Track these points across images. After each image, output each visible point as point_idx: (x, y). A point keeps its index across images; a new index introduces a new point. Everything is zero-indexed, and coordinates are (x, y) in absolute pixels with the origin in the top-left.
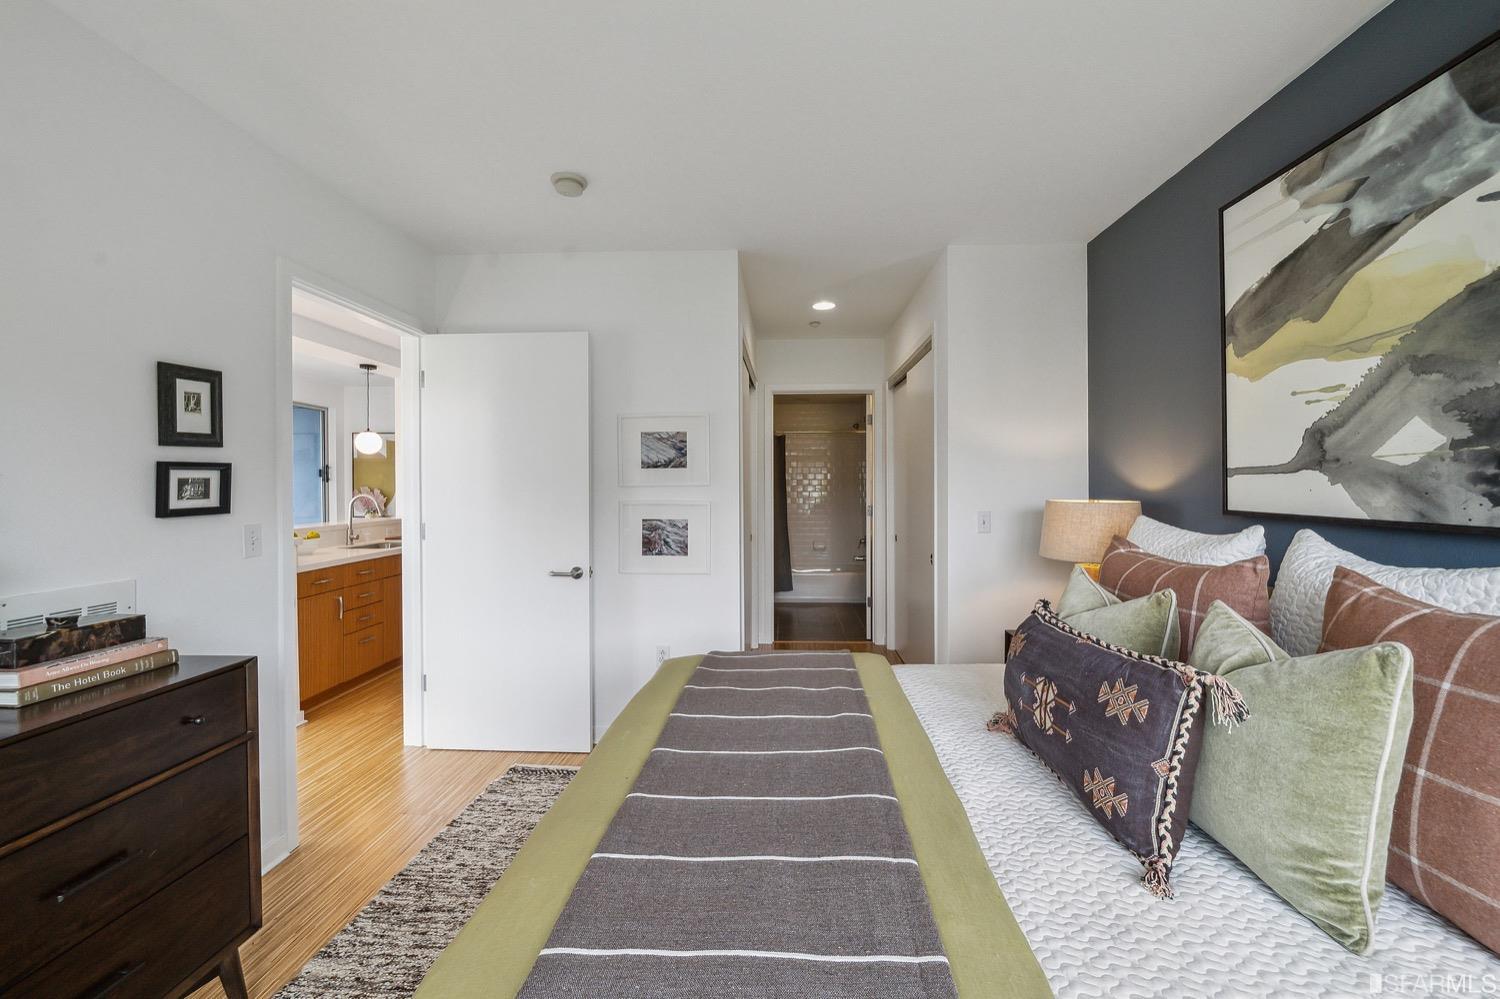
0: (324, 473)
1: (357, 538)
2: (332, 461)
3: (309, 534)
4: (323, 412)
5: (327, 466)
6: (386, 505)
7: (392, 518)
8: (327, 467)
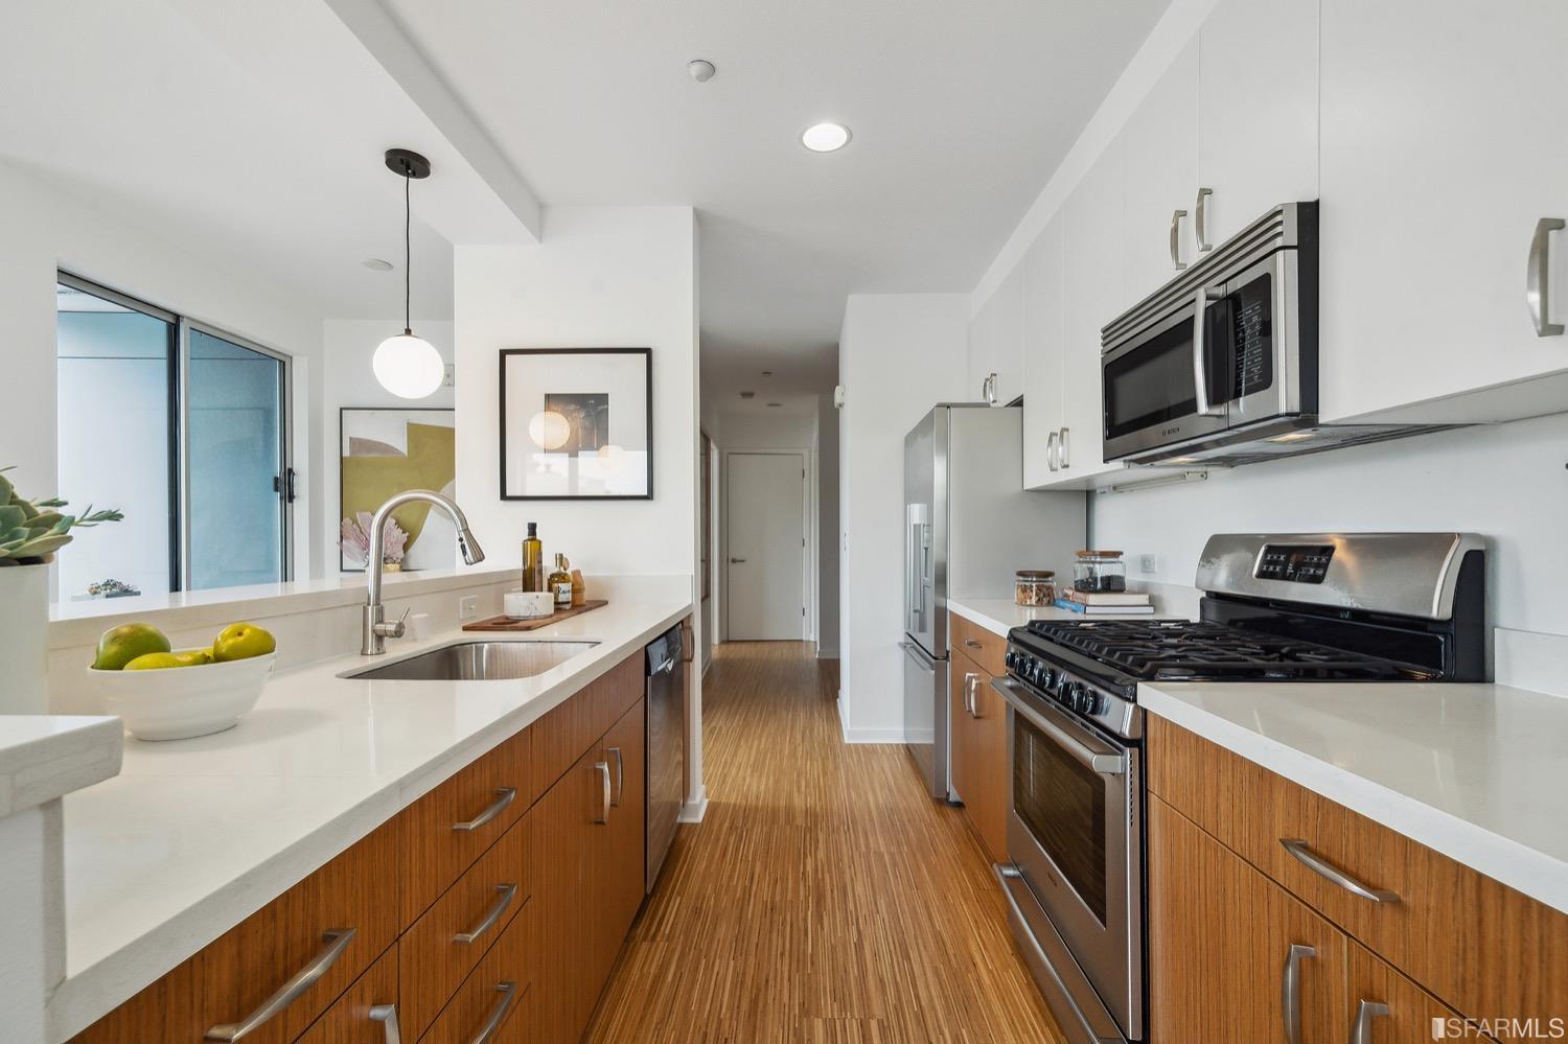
0: (285, 486)
1: (398, 633)
2: (300, 462)
3: (222, 636)
4: (283, 363)
5: (291, 471)
6: (406, 547)
7: (422, 576)
8: (289, 473)
